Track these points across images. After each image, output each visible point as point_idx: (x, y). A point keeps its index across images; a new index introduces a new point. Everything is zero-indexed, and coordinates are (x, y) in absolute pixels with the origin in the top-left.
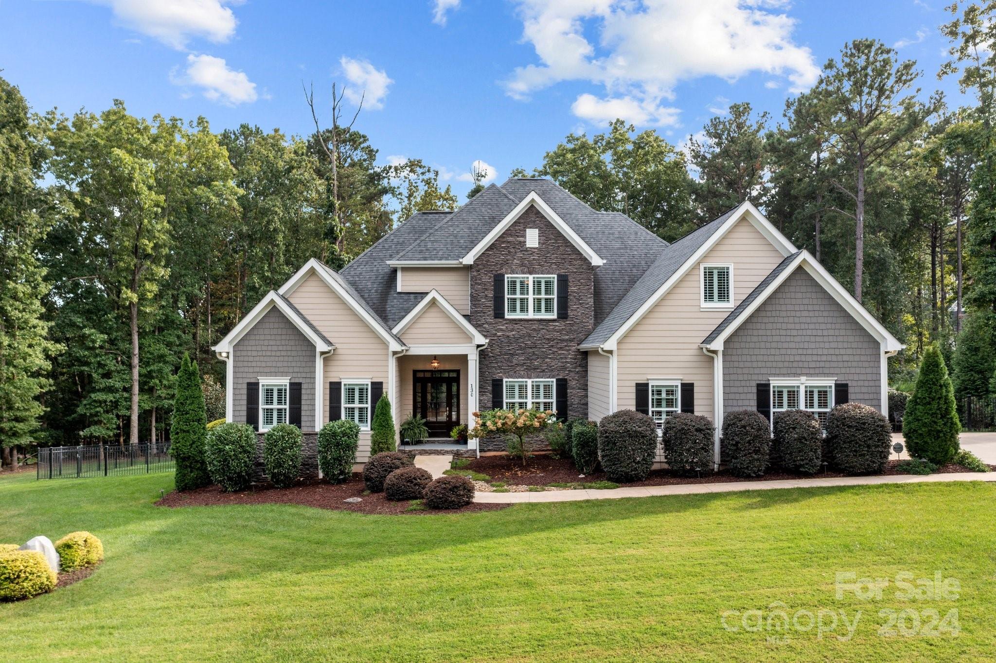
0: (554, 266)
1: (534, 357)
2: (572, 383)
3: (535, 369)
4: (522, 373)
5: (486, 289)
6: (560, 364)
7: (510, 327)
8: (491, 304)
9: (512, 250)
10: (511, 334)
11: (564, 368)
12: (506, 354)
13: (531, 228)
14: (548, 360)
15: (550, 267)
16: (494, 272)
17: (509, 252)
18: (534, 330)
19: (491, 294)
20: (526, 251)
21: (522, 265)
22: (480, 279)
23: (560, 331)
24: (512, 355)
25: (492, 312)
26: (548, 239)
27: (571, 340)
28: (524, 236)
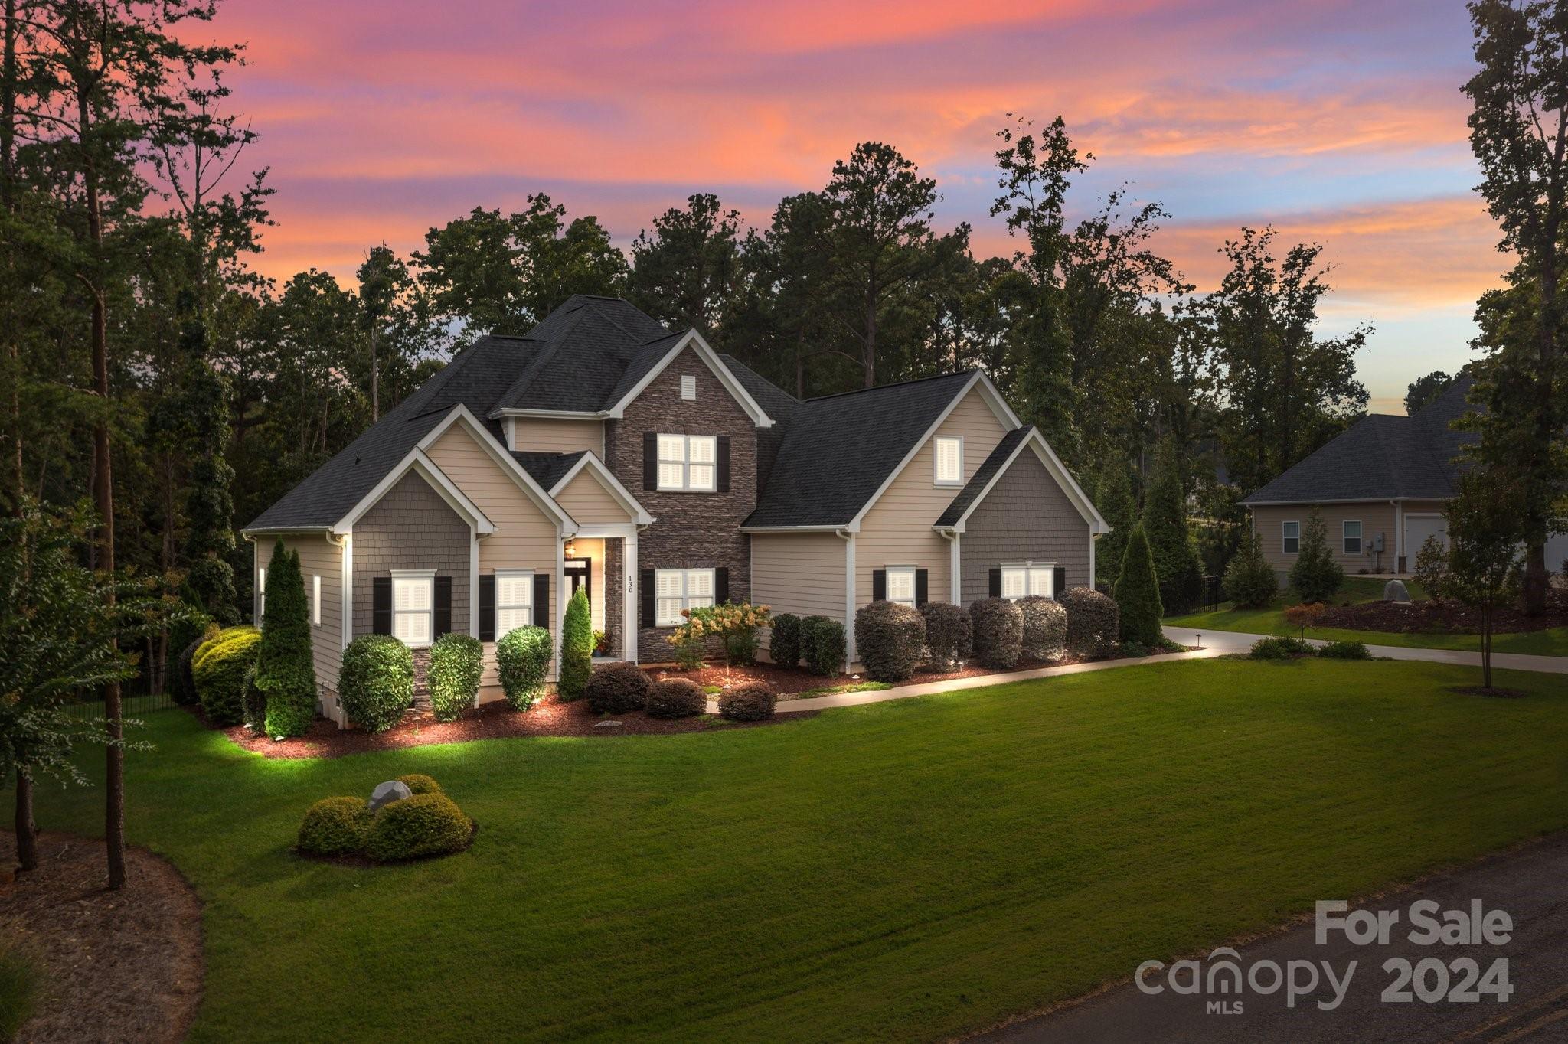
0: (713, 425)
1: (690, 541)
2: (734, 574)
3: (691, 556)
4: (677, 561)
5: (635, 452)
6: (720, 550)
7: (663, 501)
8: (639, 471)
9: (665, 402)
10: (663, 511)
11: (724, 555)
12: (658, 537)
13: (687, 374)
14: (707, 544)
15: (708, 426)
16: (644, 430)
17: (662, 404)
18: (691, 506)
19: (640, 459)
20: (682, 404)
21: (677, 422)
22: (627, 438)
23: (719, 508)
24: (665, 538)
25: (641, 483)
26: (706, 390)
27: (732, 520)
28: (679, 385)
